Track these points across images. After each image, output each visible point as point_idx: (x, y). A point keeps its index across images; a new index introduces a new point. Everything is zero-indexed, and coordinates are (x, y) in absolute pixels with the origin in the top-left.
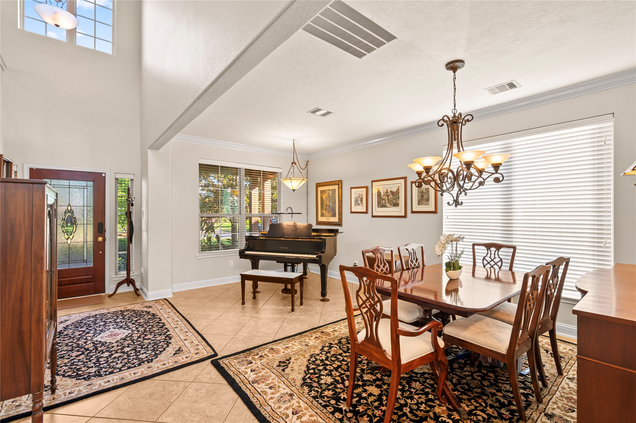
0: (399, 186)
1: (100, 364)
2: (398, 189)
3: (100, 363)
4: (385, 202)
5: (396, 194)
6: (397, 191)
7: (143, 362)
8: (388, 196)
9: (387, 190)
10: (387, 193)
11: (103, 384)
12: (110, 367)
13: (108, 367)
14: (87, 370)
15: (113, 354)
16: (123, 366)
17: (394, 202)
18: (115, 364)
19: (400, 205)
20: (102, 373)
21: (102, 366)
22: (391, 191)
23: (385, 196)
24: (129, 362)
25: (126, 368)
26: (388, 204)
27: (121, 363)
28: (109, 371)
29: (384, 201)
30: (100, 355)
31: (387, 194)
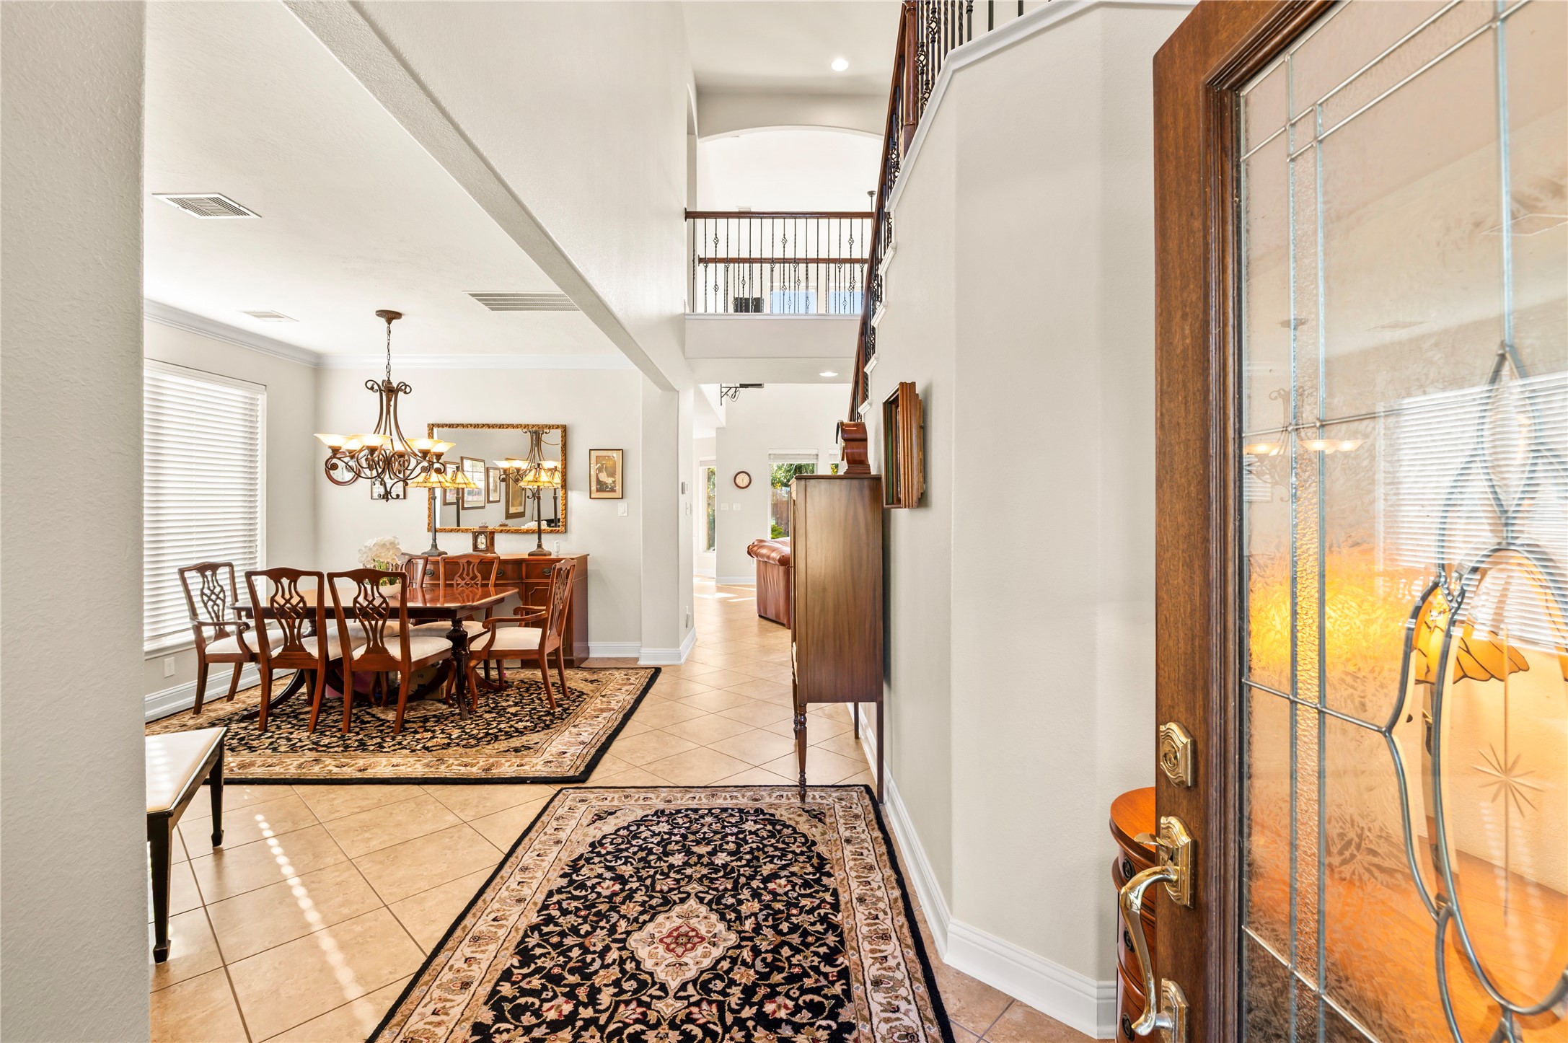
1: (736, 834)
3: (736, 838)
7: (671, 813)
11: (739, 795)
12: (723, 821)
13: (726, 824)
14: (758, 830)
15: (708, 853)
16: (702, 817)
18: (714, 826)
20: (737, 814)
21: (735, 830)
24: (691, 822)
25: (700, 812)
27: (703, 825)
28: (726, 815)
30: (732, 861)
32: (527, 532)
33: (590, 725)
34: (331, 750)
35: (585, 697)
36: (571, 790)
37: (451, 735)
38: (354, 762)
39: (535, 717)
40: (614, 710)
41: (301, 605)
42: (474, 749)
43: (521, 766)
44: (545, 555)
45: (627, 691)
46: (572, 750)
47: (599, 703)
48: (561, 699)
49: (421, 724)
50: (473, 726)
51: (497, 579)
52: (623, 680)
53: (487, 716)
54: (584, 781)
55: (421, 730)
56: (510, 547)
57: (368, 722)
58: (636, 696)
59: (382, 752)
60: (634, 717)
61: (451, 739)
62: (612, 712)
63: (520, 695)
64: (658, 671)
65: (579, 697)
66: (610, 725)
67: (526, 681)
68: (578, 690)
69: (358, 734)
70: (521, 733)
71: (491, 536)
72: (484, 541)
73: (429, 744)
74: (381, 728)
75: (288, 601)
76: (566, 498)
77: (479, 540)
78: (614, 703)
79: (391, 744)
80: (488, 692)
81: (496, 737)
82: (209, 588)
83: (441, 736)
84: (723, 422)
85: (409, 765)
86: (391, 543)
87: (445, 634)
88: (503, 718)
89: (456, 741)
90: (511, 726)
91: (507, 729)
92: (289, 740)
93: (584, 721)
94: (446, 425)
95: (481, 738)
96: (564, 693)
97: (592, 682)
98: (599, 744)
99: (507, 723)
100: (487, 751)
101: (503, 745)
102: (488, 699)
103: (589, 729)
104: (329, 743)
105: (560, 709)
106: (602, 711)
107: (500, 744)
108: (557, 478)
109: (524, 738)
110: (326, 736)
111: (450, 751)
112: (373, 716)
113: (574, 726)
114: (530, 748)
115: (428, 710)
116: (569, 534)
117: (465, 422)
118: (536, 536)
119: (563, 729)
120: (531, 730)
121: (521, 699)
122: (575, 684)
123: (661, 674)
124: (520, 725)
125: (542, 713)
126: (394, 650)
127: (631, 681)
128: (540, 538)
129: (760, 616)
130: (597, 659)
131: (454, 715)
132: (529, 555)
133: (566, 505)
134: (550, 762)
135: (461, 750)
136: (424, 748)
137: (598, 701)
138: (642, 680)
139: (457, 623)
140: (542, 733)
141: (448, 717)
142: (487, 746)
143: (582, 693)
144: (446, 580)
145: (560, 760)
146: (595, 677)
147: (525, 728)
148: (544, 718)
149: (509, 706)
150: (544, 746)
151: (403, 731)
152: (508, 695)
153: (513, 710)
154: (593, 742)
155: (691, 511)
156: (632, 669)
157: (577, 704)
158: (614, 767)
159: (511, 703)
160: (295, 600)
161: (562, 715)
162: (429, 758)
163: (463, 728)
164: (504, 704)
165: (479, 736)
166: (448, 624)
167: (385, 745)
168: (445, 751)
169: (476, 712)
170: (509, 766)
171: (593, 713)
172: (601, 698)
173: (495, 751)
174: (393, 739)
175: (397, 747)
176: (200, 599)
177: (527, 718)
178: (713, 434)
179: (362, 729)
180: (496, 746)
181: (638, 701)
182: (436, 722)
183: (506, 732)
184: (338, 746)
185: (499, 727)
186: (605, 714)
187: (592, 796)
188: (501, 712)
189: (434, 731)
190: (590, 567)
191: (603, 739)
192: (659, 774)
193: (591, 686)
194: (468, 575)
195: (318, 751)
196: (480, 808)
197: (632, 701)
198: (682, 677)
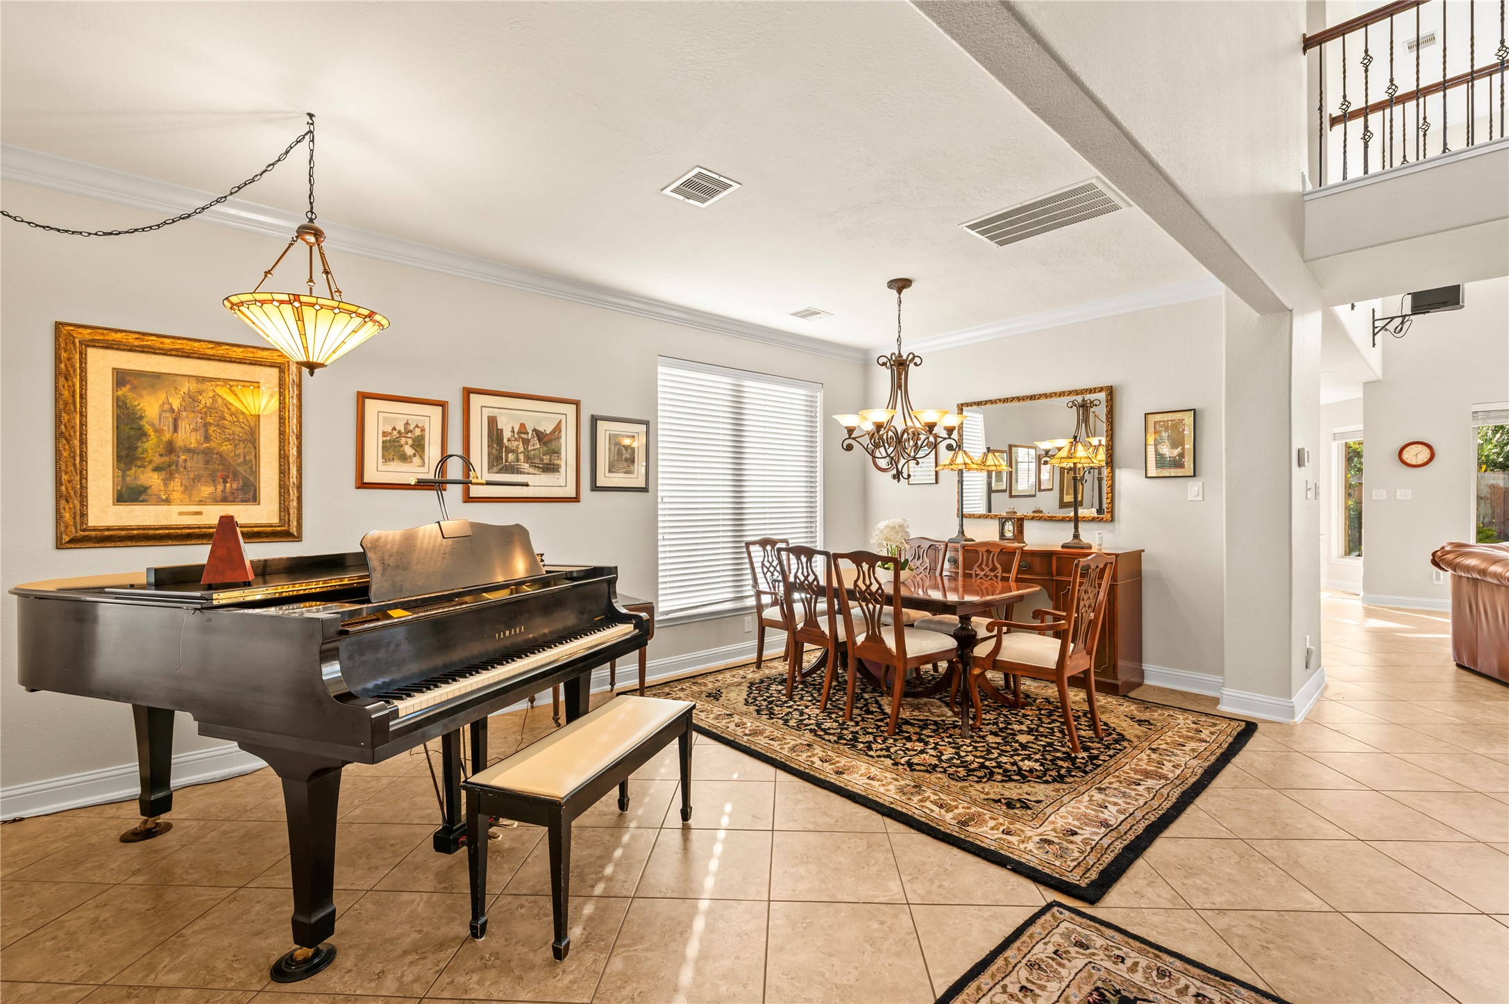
0: (561, 421)
2: (558, 428)
4: (518, 460)
5: (548, 440)
6: (554, 431)
8: (526, 442)
9: (523, 426)
10: (524, 433)
17: (545, 461)
19: (563, 470)
22: (535, 430)
23: (516, 440)
26: (526, 466)
29: (511, 457)
31: (524, 436)
32: (1063, 520)
33: (1124, 795)
34: (827, 737)
35: (1125, 744)
36: (1067, 913)
37: (942, 754)
38: (837, 759)
39: (1049, 757)
40: (1166, 778)
41: (815, 583)
42: (960, 784)
43: (1008, 833)
44: (1082, 548)
45: (1193, 750)
46: (1087, 832)
47: (1143, 759)
48: (1091, 740)
49: (918, 730)
50: (970, 749)
51: (1018, 573)
52: (1189, 730)
53: (991, 739)
54: (1092, 902)
55: (914, 737)
56: (1040, 537)
57: (872, 713)
58: (1207, 764)
59: (867, 755)
60: (1199, 801)
61: (940, 760)
62: (1163, 781)
63: (1040, 719)
64: (1250, 729)
65: (1116, 741)
66: (1155, 803)
67: (1052, 700)
68: (1118, 730)
69: (857, 724)
70: (1024, 777)
71: (1020, 523)
72: (1011, 528)
73: (915, 760)
74: (879, 724)
75: (806, 578)
76: (1113, 478)
77: (1006, 527)
78: (1168, 766)
79: (880, 746)
80: (1002, 707)
81: (992, 774)
82: (768, 561)
83: (932, 752)
84: (1377, 371)
85: (884, 782)
86: (900, 526)
87: (952, 630)
88: (1008, 748)
89: (945, 765)
90: (1014, 764)
91: (1008, 767)
92: (802, 713)
93: (1114, 786)
94: (975, 403)
95: (974, 770)
96: (1095, 730)
97: (1140, 722)
98: (1131, 837)
99: (1012, 756)
100: (974, 793)
101: (994, 789)
102: (999, 714)
103: (1120, 801)
104: (829, 729)
105: (1085, 755)
106: (1147, 775)
107: (992, 787)
108: (1102, 455)
109: (1026, 787)
110: (831, 718)
111: (933, 777)
112: (880, 707)
113: (1100, 789)
114: (1028, 808)
115: (932, 713)
116: (1116, 524)
117: (993, 397)
118: (1072, 525)
119: (1082, 789)
120: (1038, 777)
121: (1039, 726)
122: (1116, 721)
123: (1256, 734)
124: (1026, 765)
125: (1059, 754)
126: (890, 641)
127: (1203, 736)
128: (1076, 528)
129: (1459, 665)
130: (1154, 688)
131: (955, 727)
132: (1063, 547)
133: (1112, 487)
134: (1049, 842)
135: (945, 780)
136: (910, 764)
137: (1143, 756)
138: (1222, 738)
139: (965, 619)
140: (1051, 787)
141: (948, 728)
142: (976, 785)
143: (1122, 738)
144: (964, 569)
145: (1065, 844)
146: (1146, 715)
147: (1031, 771)
148: (1060, 763)
149: (1021, 732)
150: (1048, 811)
151: (898, 734)
152: (1025, 716)
153: (1023, 738)
154: (1123, 828)
155: (1317, 494)
156: (1207, 715)
157: (1111, 752)
158: (1149, 892)
159: (1024, 728)
160: (811, 578)
161: (1085, 764)
162: (907, 781)
163: (958, 748)
164: (1016, 727)
165: (973, 766)
166: (955, 619)
167: (874, 746)
168: (927, 775)
169: (980, 730)
170: (992, 829)
171: (1132, 775)
172: (1148, 752)
173: (983, 796)
174: (884, 742)
175: (884, 753)
176: (761, 570)
177: (1038, 757)
178: (1358, 393)
179: (863, 720)
180: (987, 787)
181: (1211, 773)
182: (934, 731)
183: (1006, 771)
184: (834, 734)
185: (1000, 759)
186: (1150, 783)
187: (1099, 942)
188: (1008, 736)
189: (926, 743)
190: (1146, 567)
191: (1140, 828)
192: (1236, 942)
193: (1139, 730)
194: (987, 565)
195: (816, 735)
196: (934, 887)
197: (1200, 771)
198: (1296, 747)
